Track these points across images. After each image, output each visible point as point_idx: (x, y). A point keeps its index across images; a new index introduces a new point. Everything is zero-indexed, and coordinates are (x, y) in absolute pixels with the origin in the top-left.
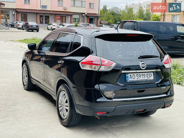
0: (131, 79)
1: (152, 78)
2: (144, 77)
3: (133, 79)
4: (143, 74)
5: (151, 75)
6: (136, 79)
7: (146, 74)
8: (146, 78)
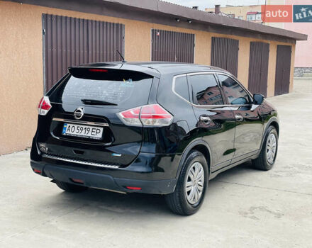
0: (68, 132)
1: (100, 136)
2: (87, 132)
3: (71, 133)
4: (87, 127)
5: (98, 131)
6: (75, 133)
7: (91, 128)
8: (89, 135)
